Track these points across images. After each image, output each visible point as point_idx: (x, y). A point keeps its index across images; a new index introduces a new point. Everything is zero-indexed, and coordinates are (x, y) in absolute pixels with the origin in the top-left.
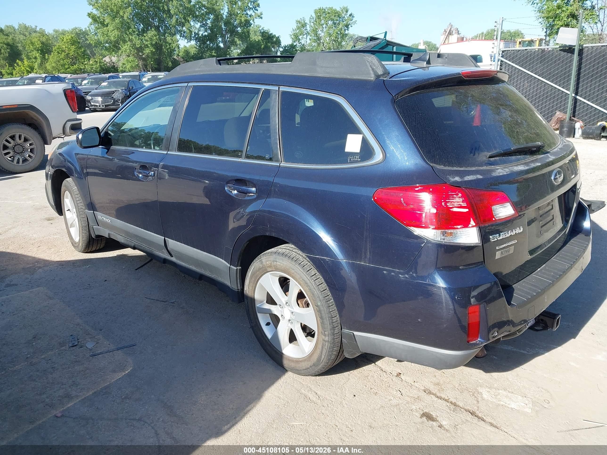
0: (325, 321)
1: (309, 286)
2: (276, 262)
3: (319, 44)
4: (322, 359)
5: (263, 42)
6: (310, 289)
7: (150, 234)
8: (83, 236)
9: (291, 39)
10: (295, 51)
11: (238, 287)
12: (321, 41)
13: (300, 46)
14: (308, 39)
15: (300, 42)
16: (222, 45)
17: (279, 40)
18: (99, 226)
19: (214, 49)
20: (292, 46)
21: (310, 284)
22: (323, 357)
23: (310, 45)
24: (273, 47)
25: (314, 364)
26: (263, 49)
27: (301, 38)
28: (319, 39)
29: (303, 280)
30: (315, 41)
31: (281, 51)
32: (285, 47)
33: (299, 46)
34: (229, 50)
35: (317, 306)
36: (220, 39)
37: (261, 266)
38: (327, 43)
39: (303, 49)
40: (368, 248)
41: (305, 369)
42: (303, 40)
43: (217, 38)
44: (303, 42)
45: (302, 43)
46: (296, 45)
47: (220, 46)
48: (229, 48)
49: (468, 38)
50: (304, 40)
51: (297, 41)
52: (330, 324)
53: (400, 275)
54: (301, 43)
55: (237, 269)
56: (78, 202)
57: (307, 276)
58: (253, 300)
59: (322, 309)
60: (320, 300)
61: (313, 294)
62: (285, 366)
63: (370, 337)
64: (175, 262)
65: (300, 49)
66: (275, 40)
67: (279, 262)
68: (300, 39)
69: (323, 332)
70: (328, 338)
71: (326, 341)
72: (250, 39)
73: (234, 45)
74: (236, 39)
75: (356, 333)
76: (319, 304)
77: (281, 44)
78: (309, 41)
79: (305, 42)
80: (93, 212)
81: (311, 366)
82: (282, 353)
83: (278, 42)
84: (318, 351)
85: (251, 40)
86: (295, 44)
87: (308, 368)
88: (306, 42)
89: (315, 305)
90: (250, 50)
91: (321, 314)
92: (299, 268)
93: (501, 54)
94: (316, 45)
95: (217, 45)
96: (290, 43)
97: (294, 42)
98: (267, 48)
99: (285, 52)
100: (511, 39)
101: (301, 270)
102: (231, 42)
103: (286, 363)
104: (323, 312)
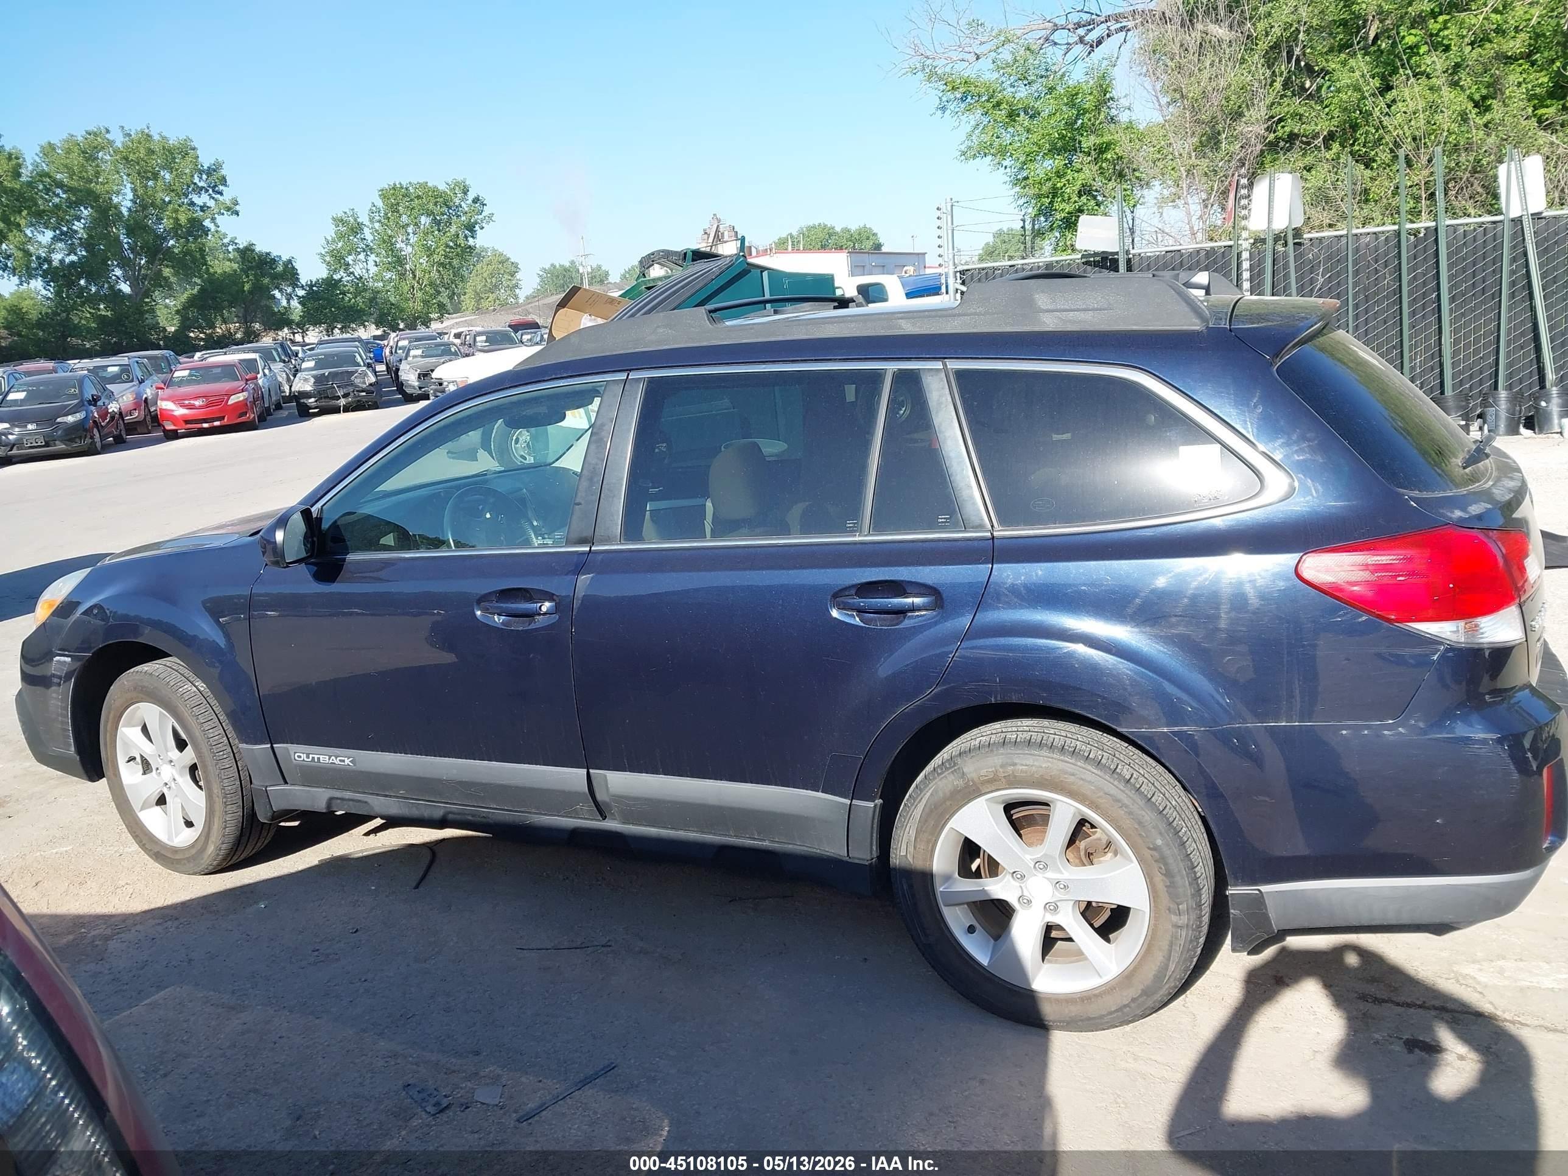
0: (1178, 879)
1: (1127, 806)
2: (1015, 764)
3: (402, 275)
4: (1169, 973)
5: (247, 277)
6: (1130, 813)
7: (529, 770)
8: (226, 821)
9: (325, 265)
10: (340, 294)
11: (871, 854)
12: (408, 267)
13: (352, 281)
14: (371, 263)
15: (351, 270)
16: (125, 288)
17: (293, 268)
18: (286, 783)
19: (104, 299)
20: (331, 284)
21: (1126, 801)
22: (1172, 967)
23: (378, 277)
24: (277, 288)
25: (1143, 990)
26: (251, 292)
27: (351, 262)
28: (400, 261)
29: (1106, 794)
30: (390, 267)
31: (299, 297)
32: (311, 286)
33: (348, 282)
34: (147, 300)
35: (1155, 848)
36: (118, 272)
37: (960, 783)
38: (424, 271)
39: (361, 289)
40: (1297, 686)
41: (1117, 1011)
42: (357, 267)
43: (107, 270)
44: (358, 270)
45: (356, 274)
46: (340, 280)
47: (120, 290)
48: (147, 294)
49: (761, 248)
50: (361, 266)
51: (342, 270)
52: (1190, 884)
53: (1386, 732)
54: (352, 273)
55: (875, 806)
56: (206, 726)
57: (1116, 783)
58: (927, 877)
59: (1167, 852)
60: (1161, 833)
61: (1140, 823)
62: (1051, 1018)
63: (1302, 890)
64: (618, 830)
65: (352, 289)
66: (280, 268)
67: (1022, 765)
68: (348, 264)
69: (1173, 906)
70: (1188, 919)
71: (1181, 927)
72: (207, 269)
73: (161, 286)
74: (167, 272)
75: (1265, 888)
76: (1159, 842)
77: (298, 279)
78: (373, 270)
79: (364, 271)
80: (272, 748)
81: (1134, 1000)
82: (1032, 991)
83: (290, 274)
84: (1159, 957)
85: (211, 270)
86: (336, 277)
87: (1125, 1006)
88: (368, 270)
89: (1149, 848)
90: (214, 299)
91: (1166, 864)
92: (1089, 767)
93: (958, 278)
94: (394, 277)
95: (111, 288)
96: (325, 276)
97: (335, 271)
98: (262, 292)
99: (312, 298)
100: (854, 246)
101: (1094, 771)
102: (151, 279)
103: (1048, 1011)
104: (1171, 861)
